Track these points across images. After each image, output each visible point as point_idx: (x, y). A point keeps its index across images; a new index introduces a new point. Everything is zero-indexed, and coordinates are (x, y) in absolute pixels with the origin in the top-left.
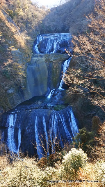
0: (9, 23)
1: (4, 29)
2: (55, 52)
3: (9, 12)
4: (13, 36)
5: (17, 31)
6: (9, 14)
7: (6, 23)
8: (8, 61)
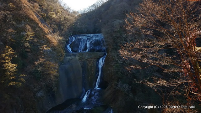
0: (42, 24)
1: (36, 29)
3: (42, 15)
4: (45, 36)
7: (39, 24)
8: (40, 60)
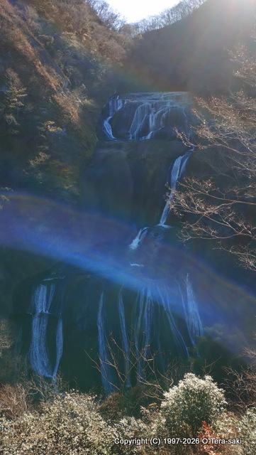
0: (43, 65)
1: (31, 79)
2: (151, 138)
3: (45, 41)
4: (52, 98)
5: (61, 84)
6: (46, 45)
7: (38, 67)
8: (39, 156)
